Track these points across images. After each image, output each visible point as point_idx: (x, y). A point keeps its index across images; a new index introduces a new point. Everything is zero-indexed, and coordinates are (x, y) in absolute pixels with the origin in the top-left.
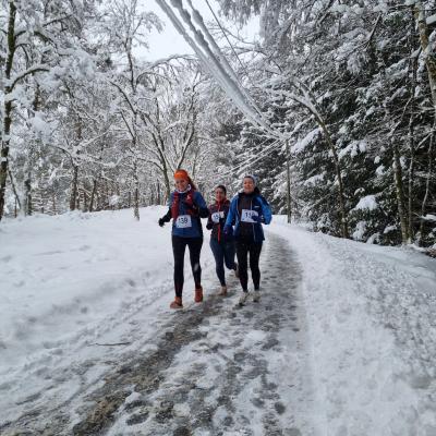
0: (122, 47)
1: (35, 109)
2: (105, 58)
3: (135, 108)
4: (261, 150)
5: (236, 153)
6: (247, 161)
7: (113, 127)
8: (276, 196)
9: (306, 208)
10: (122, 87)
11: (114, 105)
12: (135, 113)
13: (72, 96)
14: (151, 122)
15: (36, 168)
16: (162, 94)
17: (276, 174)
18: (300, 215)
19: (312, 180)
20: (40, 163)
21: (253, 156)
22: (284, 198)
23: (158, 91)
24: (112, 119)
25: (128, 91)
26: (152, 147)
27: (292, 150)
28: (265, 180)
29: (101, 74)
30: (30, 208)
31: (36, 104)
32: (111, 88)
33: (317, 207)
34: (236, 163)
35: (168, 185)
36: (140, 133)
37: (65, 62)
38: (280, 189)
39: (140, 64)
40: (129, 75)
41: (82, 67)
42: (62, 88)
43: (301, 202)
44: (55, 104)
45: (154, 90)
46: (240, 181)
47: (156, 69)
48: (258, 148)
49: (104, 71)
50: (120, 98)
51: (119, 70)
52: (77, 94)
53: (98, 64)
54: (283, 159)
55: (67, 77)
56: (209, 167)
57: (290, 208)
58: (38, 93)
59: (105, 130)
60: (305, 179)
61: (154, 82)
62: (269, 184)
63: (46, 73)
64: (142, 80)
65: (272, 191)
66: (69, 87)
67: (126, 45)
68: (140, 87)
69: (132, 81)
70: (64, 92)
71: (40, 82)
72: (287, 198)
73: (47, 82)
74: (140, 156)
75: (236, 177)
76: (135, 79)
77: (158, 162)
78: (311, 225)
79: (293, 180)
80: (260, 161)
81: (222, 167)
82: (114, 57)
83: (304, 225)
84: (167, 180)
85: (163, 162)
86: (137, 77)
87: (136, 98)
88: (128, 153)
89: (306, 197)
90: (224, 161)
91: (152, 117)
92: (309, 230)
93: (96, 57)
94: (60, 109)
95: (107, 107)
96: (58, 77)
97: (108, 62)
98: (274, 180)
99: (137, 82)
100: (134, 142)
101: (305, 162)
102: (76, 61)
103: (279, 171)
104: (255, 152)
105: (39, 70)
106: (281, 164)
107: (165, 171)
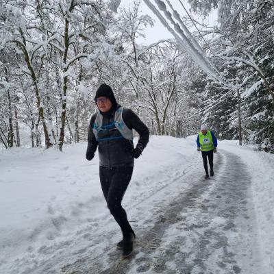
0: (129, 39)
1: (80, 80)
2: (119, 46)
3: (137, 75)
4: (219, 97)
5: (203, 100)
6: (210, 105)
7: (124, 88)
8: (231, 127)
9: (253, 135)
10: (129, 63)
11: (125, 74)
12: (138, 79)
13: (100, 71)
14: (147, 83)
15: (81, 115)
16: (154, 65)
17: (230, 112)
18: (248, 140)
19: (257, 116)
20: (83, 111)
21: (214, 101)
22: (237, 129)
23: (151, 64)
24: (124, 83)
25: (133, 65)
26: (148, 99)
27: (242, 96)
28: (223, 117)
29: (117, 56)
30: (78, 138)
31: (80, 77)
32: (123, 64)
33: (261, 134)
34: (202, 106)
35: (158, 123)
36: (141, 91)
37: (96, 51)
38: (234, 122)
39: (140, 48)
40: (133, 55)
41: (106, 53)
42: (95, 66)
43: (249, 131)
44: (91, 76)
45: (149, 63)
46: (206, 118)
47: (150, 50)
48: (217, 96)
49: (119, 54)
50: (128, 70)
51: (128, 53)
52: (103, 69)
53: (115, 50)
54: (235, 102)
55: (97, 60)
56: (185, 109)
57: (241, 136)
58: (81, 71)
59: (120, 89)
60: (251, 115)
61: (149, 58)
62: (225, 120)
63: (85, 58)
64: (142, 57)
65: (228, 124)
66: (98, 66)
67: (132, 37)
68: (141, 62)
69: (135, 59)
70: (96, 69)
71: (82, 64)
72: (239, 129)
73: (87, 63)
74: (141, 105)
75: (203, 115)
76: (137, 57)
77: (152, 108)
78: (256, 146)
79: (242, 116)
80: (219, 104)
81: (193, 110)
82: (124, 45)
83: (251, 146)
84: (158, 119)
85: (155, 108)
86: (139, 56)
87: (138, 69)
88: (134, 103)
89: (253, 127)
90: (195, 106)
91: (148, 80)
92: (255, 150)
93: (114, 46)
94: (94, 79)
95: (120, 76)
96: (92, 60)
97: (121, 48)
98: (230, 117)
99: (139, 59)
100: (137, 96)
101: (251, 104)
102: (103, 49)
103: (232, 111)
104: (216, 98)
105: (82, 57)
106: (234, 106)
107: (157, 113)
